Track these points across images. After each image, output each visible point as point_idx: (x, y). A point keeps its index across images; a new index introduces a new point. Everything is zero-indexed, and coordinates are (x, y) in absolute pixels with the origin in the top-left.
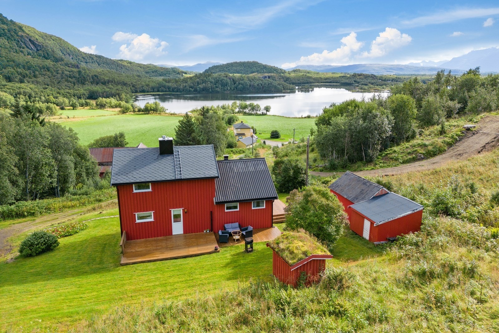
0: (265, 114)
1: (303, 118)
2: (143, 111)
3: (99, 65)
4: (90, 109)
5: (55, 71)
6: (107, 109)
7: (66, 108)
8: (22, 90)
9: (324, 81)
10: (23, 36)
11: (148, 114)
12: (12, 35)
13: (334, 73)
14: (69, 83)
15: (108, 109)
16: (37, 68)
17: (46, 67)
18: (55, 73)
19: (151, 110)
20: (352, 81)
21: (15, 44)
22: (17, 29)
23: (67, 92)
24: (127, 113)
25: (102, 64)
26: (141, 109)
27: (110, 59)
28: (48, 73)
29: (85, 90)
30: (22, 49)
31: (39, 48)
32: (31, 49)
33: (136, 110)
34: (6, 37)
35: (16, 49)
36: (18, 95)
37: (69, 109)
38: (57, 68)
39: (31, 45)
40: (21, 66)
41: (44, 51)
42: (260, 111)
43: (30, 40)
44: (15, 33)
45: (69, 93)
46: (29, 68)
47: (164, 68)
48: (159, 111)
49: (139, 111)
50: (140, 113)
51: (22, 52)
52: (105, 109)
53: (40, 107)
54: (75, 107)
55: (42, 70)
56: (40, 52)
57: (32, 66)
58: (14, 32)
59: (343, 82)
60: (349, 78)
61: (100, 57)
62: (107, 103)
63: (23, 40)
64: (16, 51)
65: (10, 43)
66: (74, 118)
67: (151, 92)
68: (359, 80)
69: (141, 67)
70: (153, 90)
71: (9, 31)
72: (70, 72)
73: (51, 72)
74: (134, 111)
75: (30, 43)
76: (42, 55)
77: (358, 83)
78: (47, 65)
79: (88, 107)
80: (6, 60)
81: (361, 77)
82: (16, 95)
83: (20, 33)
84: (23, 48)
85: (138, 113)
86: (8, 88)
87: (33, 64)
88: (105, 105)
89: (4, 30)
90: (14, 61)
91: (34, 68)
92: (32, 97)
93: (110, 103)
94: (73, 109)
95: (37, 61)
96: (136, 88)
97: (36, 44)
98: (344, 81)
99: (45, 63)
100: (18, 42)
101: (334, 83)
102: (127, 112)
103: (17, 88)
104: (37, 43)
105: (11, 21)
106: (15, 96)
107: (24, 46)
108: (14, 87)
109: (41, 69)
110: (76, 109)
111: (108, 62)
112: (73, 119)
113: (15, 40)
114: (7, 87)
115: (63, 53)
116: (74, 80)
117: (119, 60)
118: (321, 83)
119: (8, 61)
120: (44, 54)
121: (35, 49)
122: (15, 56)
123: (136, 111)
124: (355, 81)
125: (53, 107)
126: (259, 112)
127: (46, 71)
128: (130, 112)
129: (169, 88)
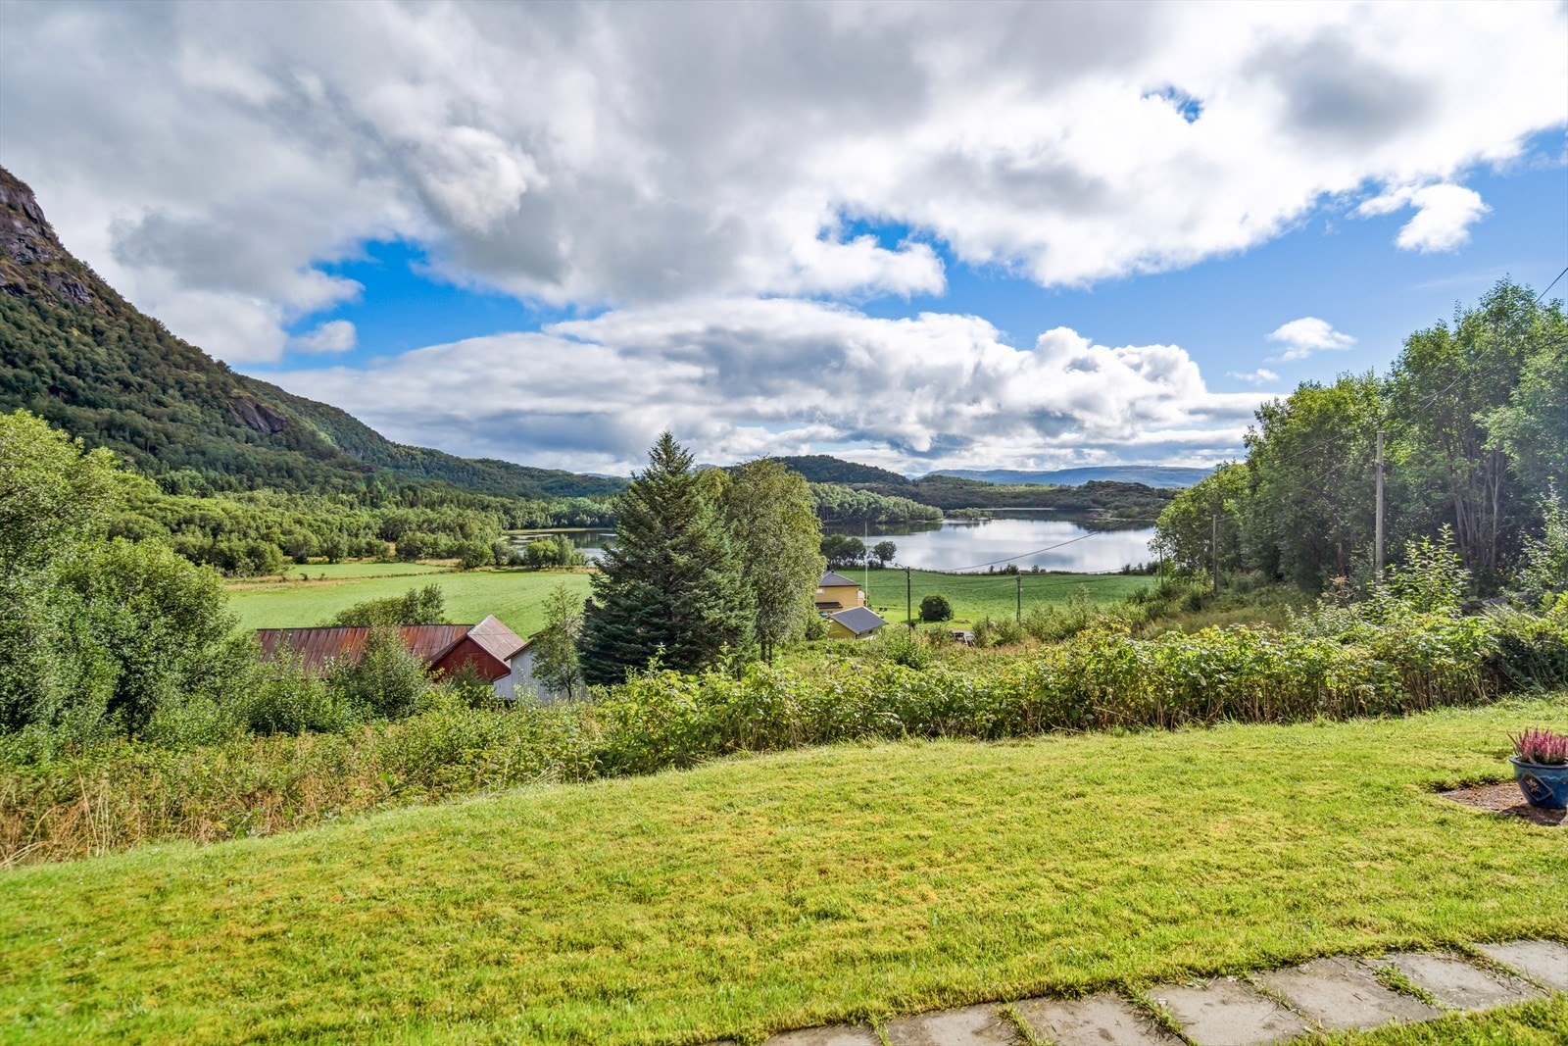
0: (881, 567)
1: (995, 574)
2: (523, 564)
3: (428, 472)
4: (376, 562)
5: (306, 477)
6: (423, 561)
7: (310, 559)
8: (197, 513)
9: (1013, 501)
10: (241, 398)
11: (536, 570)
12: (214, 397)
13: (1032, 485)
14: (339, 506)
15: (428, 561)
16: (262, 468)
17: (285, 466)
18: (305, 483)
19: (547, 559)
20: (1087, 500)
21: (219, 416)
22: (231, 381)
23: (322, 521)
24: (477, 569)
25: (436, 471)
26: (518, 557)
27: (458, 458)
28: (288, 482)
29: (374, 516)
30: (233, 428)
31: (277, 427)
32: (258, 429)
33: (505, 560)
34: (199, 400)
35: (217, 428)
36: (184, 526)
37: (320, 563)
38: (313, 470)
39: (258, 418)
40: (219, 464)
41: (288, 434)
42: (862, 557)
43: (258, 407)
44: (224, 391)
45: (326, 522)
46: (239, 470)
47: (591, 478)
48: (568, 561)
49: (513, 562)
50: (516, 568)
51: (233, 435)
52: (418, 562)
53: (230, 549)
54: (337, 556)
55: (274, 475)
56: (279, 435)
57: (247, 463)
58: (221, 389)
59: (1061, 502)
60: (1075, 493)
61: (431, 453)
62: (425, 544)
63: (240, 409)
64: (217, 433)
65: (206, 413)
66: (321, 579)
67: (552, 527)
68: (1104, 499)
69: (532, 477)
70: (559, 522)
71: (209, 386)
72: (345, 479)
73: (297, 480)
74: (498, 564)
75: (256, 414)
76: (284, 442)
77: (1104, 505)
78: (287, 463)
79: (374, 559)
80: (183, 451)
81: (1110, 490)
82: (179, 524)
83: (235, 392)
84: (238, 426)
85: (510, 568)
86: (159, 509)
87: (251, 459)
88: (419, 550)
89: (196, 384)
90: (203, 453)
91: (252, 468)
92: (223, 531)
93: (435, 544)
94: (330, 562)
95: (265, 453)
96: (513, 518)
97: (271, 416)
98: (1064, 500)
99: (286, 458)
100: (228, 411)
101: (1038, 506)
102: (477, 566)
103: (185, 508)
104: (274, 414)
105: (221, 364)
106: (176, 528)
107: (240, 421)
108: (178, 506)
109: (270, 471)
110: (337, 562)
111: (451, 463)
112: (319, 583)
113: (220, 408)
114: (161, 505)
115: (342, 446)
116: (352, 497)
117: (480, 461)
118: (1005, 506)
119: (188, 453)
120: (287, 441)
121: (268, 430)
122: (211, 441)
123: (503, 565)
124: (1094, 502)
125: (268, 550)
126: (859, 562)
127: (283, 477)
128: (486, 565)
129: (600, 518)
